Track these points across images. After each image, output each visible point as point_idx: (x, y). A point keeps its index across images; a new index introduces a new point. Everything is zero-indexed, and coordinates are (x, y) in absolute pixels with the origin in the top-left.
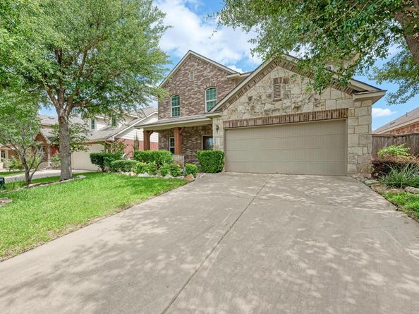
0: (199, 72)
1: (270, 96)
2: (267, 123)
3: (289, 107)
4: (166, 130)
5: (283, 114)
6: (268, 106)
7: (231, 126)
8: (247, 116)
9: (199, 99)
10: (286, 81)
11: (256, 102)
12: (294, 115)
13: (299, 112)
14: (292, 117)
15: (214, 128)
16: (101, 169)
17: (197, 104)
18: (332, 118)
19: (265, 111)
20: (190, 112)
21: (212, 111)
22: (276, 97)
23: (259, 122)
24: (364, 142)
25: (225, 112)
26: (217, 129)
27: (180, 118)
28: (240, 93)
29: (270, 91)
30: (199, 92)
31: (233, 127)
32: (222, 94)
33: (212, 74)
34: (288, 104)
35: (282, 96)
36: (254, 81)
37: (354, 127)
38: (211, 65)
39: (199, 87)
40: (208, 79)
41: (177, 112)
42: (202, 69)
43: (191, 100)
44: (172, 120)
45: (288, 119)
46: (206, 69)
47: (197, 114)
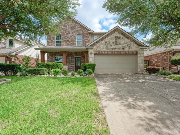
0: (73, 26)
1: (114, 43)
2: (112, 54)
3: (121, 48)
4: (52, 52)
5: (119, 50)
6: (113, 47)
7: (97, 53)
8: (104, 50)
9: (73, 39)
10: (119, 38)
11: (108, 44)
12: (122, 51)
13: (124, 50)
14: (121, 52)
15: (89, 53)
16: (4, 74)
17: (71, 41)
18: (134, 53)
19: (112, 48)
20: (68, 45)
21: (89, 45)
22: (116, 43)
23: (109, 53)
24: (142, 62)
25: (95, 47)
26: (91, 54)
27: (62, 47)
28: (102, 40)
29: (114, 41)
30: (73, 36)
31: (98, 54)
32: (85, 39)
33: (80, 29)
34: (120, 47)
35: (118, 43)
36: (108, 36)
37: (140, 57)
38: (79, 24)
39: (73, 33)
40: (78, 31)
41: (59, 43)
42: (75, 25)
43: (68, 39)
44: (56, 47)
45: (120, 52)
46: (76, 26)
47: (72, 46)
